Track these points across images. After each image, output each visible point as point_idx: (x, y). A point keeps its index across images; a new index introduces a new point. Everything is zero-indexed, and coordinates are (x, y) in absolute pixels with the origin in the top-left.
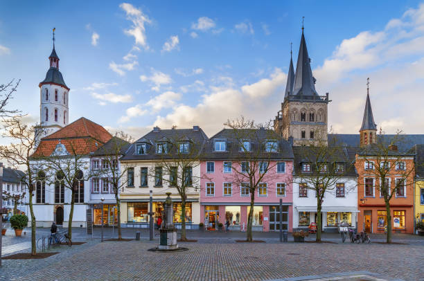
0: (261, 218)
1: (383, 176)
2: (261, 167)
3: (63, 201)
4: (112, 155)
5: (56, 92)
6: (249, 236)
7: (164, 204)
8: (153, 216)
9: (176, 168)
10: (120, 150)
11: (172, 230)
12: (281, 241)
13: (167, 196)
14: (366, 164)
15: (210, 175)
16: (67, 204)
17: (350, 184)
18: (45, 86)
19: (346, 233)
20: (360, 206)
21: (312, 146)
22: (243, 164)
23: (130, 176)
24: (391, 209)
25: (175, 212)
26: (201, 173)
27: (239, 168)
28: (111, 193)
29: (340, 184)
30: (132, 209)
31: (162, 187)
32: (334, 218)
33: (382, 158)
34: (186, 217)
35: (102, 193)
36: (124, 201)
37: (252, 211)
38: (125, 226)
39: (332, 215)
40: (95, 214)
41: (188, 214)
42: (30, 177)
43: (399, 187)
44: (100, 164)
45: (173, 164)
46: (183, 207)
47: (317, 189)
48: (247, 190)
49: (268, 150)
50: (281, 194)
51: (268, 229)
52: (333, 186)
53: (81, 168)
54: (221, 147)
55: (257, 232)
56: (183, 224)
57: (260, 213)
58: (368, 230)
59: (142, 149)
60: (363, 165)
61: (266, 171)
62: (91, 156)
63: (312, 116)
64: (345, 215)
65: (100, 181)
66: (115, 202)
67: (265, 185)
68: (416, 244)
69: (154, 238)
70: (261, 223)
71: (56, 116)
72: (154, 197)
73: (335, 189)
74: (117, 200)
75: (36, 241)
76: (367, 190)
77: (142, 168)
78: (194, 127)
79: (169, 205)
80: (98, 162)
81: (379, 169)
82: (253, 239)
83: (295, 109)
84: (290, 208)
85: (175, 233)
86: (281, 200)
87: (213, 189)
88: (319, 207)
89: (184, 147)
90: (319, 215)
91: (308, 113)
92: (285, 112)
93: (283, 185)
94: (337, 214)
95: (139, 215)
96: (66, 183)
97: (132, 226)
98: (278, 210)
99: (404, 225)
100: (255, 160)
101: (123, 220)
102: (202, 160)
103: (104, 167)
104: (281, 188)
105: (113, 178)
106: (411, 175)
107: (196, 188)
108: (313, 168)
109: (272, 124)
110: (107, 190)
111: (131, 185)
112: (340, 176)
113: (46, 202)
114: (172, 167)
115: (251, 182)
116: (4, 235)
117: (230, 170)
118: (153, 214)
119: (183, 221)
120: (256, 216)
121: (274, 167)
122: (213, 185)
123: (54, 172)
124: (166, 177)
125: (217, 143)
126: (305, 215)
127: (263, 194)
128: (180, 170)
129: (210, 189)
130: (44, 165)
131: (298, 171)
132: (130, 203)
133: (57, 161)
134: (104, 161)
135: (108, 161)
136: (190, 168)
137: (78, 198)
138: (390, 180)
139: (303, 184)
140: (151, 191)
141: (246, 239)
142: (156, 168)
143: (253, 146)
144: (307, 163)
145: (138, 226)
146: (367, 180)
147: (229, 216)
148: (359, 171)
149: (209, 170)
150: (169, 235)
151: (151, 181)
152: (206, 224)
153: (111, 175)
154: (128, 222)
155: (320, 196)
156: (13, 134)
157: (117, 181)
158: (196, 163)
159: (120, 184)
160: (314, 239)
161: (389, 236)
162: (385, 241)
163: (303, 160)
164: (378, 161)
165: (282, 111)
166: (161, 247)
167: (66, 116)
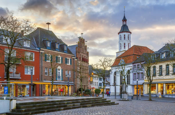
4: (141, 62)
5: (125, 35)
18: (120, 34)
36: (146, 83)
62: (133, 63)
71: (125, 46)
80: (136, 65)
110: (139, 78)
113: (117, 84)
154: (148, 93)
167: (129, 45)
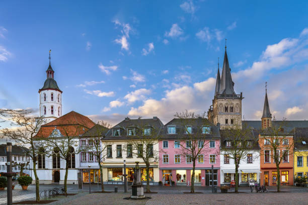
0: (200, 177)
1: (275, 149)
2: (199, 144)
3: (59, 167)
4: (95, 136)
5: (52, 95)
6: (192, 189)
7: (134, 169)
8: (126, 177)
9: (142, 145)
10: (101, 133)
11: (140, 186)
12: (213, 192)
13: (136, 164)
14: (265, 141)
15: (165, 150)
16: (62, 169)
17: (256, 154)
18: (43, 92)
19: (253, 186)
20: (262, 169)
21: (232, 129)
22: (187, 142)
23: (109, 151)
24: (280, 170)
25: (142, 174)
26: (159, 148)
27: (185, 145)
28: (95, 162)
29: (249, 154)
30: (111, 173)
31: (132, 158)
32: (246, 177)
33: (275, 137)
34: (150, 177)
35: (89, 162)
36: (105, 167)
37: (194, 173)
38: (106, 183)
39: (245, 175)
40: (84, 176)
41: (151, 176)
42: (34, 151)
43: (285, 156)
44: (87, 143)
45: (140, 142)
46: (148, 171)
47: (235, 158)
48: (190, 159)
49: (204, 133)
50: (212, 162)
51: (204, 184)
52: (245, 156)
53: (73, 146)
54: (172, 130)
55: (197, 187)
56: (148, 182)
57: (199, 174)
58: (266, 184)
59: (117, 132)
60: (263, 142)
61: (202, 146)
62: (80, 138)
63: (232, 108)
64: (253, 175)
65: (87, 154)
66: (99, 167)
67: (202, 156)
68: (294, 192)
69: (128, 191)
70: (200, 181)
71: (52, 111)
72: (127, 165)
73: (247, 158)
74: (100, 166)
75: (40, 193)
76: (266, 158)
77: (118, 145)
78: (154, 117)
79: (138, 170)
80: (85, 141)
81: (273, 144)
82: (195, 191)
83: (221, 104)
84: (218, 171)
85: (142, 188)
86: (212, 166)
87: (167, 159)
88: (237, 170)
89: (147, 131)
90: (236, 175)
91: (229, 106)
92: (215, 106)
93: (214, 156)
94: (248, 174)
95: (116, 176)
96: (61, 155)
97: (111, 183)
98: (211, 172)
99: (287, 180)
100: (195, 139)
101: (105, 179)
102: (160, 139)
103: (90, 145)
104: (212, 158)
105: (97, 152)
106: (292, 148)
107: (156, 158)
108: (232, 144)
109: (206, 114)
110: (93, 160)
111: (110, 156)
112: (249, 149)
113: (46, 167)
114: (138, 145)
115: (193, 154)
116: (13, 189)
117: (179, 146)
118: (127, 175)
119: (148, 180)
120: (197, 176)
121: (207, 144)
122: (167, 156)
123: (52, 148)
124: (135, 151)
125: (169, 128)
126: (228, 175)
127: (201, 162)
128: (145, 146)
129: (166, 159)
130: (44, 143)
131: (223, 146)
132: (109, 168)
133: (54, 141)
134: (89, 141)
135: (92, 141)
136: (152, 145)
137: (71, 165)
138: (279, 152)
139: (226, 155)
140: (125, 161)
141: (190, 191)
142: (128, 145)
143: (194, 130)
144: (228, 141)
145: (116, 183)
146: (266, 152)
147: (179, 177)
148: (261, 145)
149: (164, 146)
150: (138, 189)
151: (124, 154)
152: (164, 182)
153: (95, 150)
154: (109, 180)
155: (237, 163)
156: (19, 123)
157: (100, 154)
158: (156, 142)
159: (102, 156)
160: (234, 191)
161: (279, 188)
162: (277, 191)
163: (226, 139)
164: (272, 139)
165: (213, 105)
166: (132, 197)
167: (60, 111)
